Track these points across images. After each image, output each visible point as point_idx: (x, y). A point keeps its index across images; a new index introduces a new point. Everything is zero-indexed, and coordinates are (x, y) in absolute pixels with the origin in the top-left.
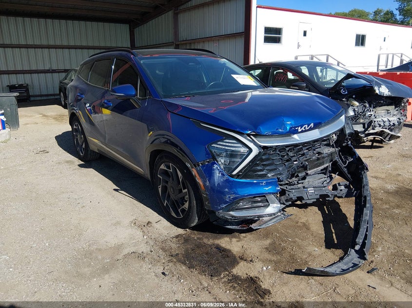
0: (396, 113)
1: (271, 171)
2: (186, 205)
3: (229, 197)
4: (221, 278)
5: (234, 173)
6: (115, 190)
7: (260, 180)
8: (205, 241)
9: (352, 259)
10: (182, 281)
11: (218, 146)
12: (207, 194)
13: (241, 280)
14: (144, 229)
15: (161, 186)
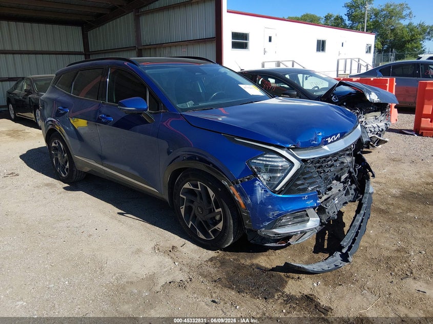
0: (383, 118)
1: (311, 184)
2: (220, 226)
3: (273, 214)
4: (276, 300)
5: (277, 189)
6: (119, 213)
7: (302, 195)
8: (243, 261)
9: (336, 260)
10: (238, 307)
11: (258, 162)
12: (247, 213)
13: (297, 299)
14: (171, 254)
15: (184, 206)
